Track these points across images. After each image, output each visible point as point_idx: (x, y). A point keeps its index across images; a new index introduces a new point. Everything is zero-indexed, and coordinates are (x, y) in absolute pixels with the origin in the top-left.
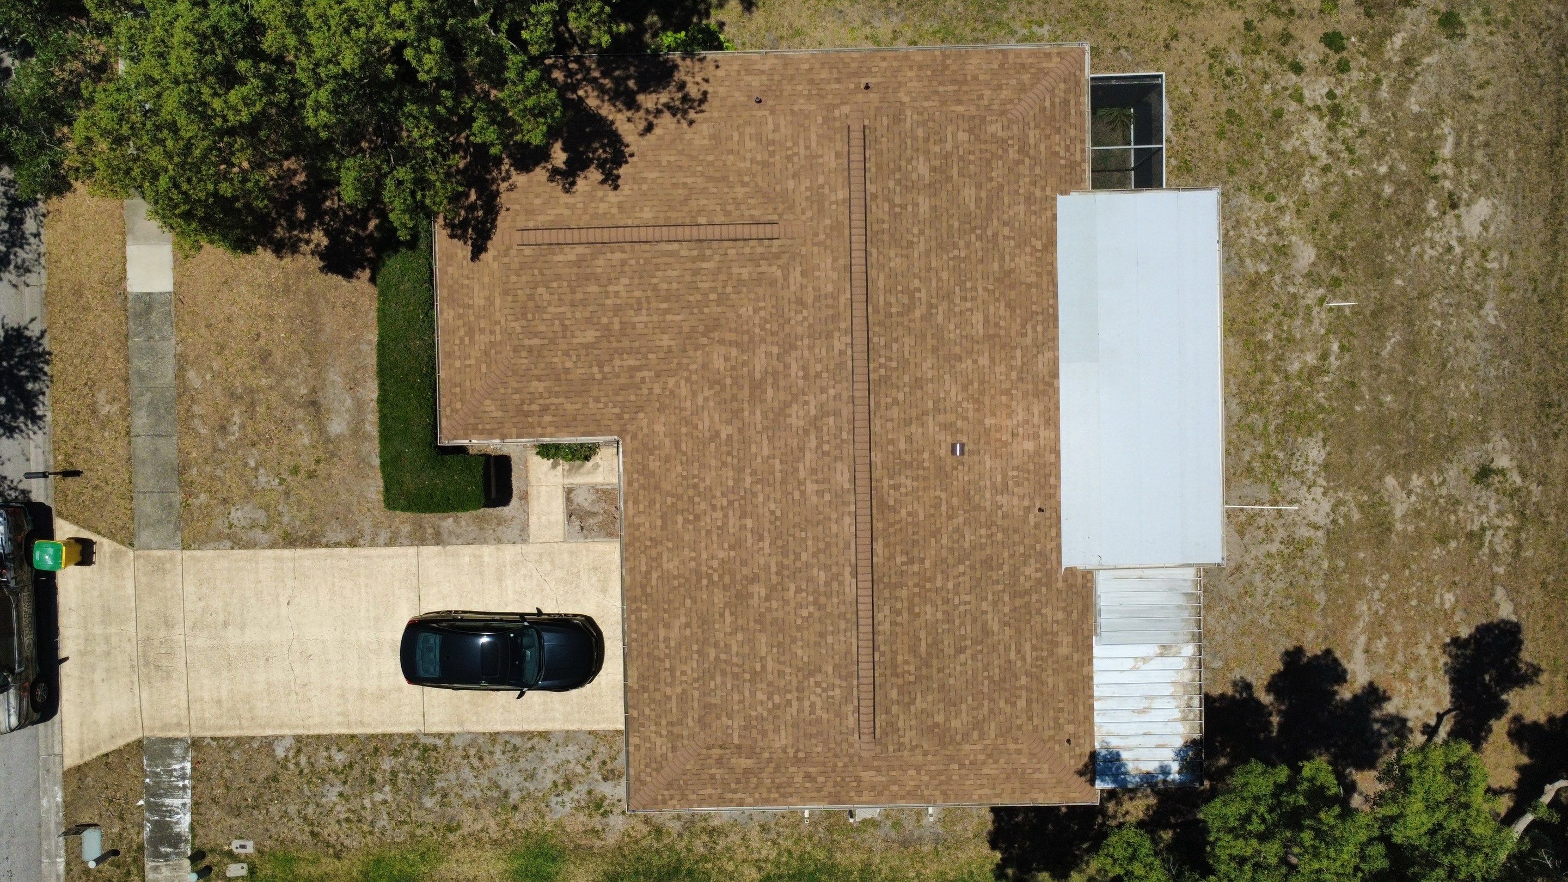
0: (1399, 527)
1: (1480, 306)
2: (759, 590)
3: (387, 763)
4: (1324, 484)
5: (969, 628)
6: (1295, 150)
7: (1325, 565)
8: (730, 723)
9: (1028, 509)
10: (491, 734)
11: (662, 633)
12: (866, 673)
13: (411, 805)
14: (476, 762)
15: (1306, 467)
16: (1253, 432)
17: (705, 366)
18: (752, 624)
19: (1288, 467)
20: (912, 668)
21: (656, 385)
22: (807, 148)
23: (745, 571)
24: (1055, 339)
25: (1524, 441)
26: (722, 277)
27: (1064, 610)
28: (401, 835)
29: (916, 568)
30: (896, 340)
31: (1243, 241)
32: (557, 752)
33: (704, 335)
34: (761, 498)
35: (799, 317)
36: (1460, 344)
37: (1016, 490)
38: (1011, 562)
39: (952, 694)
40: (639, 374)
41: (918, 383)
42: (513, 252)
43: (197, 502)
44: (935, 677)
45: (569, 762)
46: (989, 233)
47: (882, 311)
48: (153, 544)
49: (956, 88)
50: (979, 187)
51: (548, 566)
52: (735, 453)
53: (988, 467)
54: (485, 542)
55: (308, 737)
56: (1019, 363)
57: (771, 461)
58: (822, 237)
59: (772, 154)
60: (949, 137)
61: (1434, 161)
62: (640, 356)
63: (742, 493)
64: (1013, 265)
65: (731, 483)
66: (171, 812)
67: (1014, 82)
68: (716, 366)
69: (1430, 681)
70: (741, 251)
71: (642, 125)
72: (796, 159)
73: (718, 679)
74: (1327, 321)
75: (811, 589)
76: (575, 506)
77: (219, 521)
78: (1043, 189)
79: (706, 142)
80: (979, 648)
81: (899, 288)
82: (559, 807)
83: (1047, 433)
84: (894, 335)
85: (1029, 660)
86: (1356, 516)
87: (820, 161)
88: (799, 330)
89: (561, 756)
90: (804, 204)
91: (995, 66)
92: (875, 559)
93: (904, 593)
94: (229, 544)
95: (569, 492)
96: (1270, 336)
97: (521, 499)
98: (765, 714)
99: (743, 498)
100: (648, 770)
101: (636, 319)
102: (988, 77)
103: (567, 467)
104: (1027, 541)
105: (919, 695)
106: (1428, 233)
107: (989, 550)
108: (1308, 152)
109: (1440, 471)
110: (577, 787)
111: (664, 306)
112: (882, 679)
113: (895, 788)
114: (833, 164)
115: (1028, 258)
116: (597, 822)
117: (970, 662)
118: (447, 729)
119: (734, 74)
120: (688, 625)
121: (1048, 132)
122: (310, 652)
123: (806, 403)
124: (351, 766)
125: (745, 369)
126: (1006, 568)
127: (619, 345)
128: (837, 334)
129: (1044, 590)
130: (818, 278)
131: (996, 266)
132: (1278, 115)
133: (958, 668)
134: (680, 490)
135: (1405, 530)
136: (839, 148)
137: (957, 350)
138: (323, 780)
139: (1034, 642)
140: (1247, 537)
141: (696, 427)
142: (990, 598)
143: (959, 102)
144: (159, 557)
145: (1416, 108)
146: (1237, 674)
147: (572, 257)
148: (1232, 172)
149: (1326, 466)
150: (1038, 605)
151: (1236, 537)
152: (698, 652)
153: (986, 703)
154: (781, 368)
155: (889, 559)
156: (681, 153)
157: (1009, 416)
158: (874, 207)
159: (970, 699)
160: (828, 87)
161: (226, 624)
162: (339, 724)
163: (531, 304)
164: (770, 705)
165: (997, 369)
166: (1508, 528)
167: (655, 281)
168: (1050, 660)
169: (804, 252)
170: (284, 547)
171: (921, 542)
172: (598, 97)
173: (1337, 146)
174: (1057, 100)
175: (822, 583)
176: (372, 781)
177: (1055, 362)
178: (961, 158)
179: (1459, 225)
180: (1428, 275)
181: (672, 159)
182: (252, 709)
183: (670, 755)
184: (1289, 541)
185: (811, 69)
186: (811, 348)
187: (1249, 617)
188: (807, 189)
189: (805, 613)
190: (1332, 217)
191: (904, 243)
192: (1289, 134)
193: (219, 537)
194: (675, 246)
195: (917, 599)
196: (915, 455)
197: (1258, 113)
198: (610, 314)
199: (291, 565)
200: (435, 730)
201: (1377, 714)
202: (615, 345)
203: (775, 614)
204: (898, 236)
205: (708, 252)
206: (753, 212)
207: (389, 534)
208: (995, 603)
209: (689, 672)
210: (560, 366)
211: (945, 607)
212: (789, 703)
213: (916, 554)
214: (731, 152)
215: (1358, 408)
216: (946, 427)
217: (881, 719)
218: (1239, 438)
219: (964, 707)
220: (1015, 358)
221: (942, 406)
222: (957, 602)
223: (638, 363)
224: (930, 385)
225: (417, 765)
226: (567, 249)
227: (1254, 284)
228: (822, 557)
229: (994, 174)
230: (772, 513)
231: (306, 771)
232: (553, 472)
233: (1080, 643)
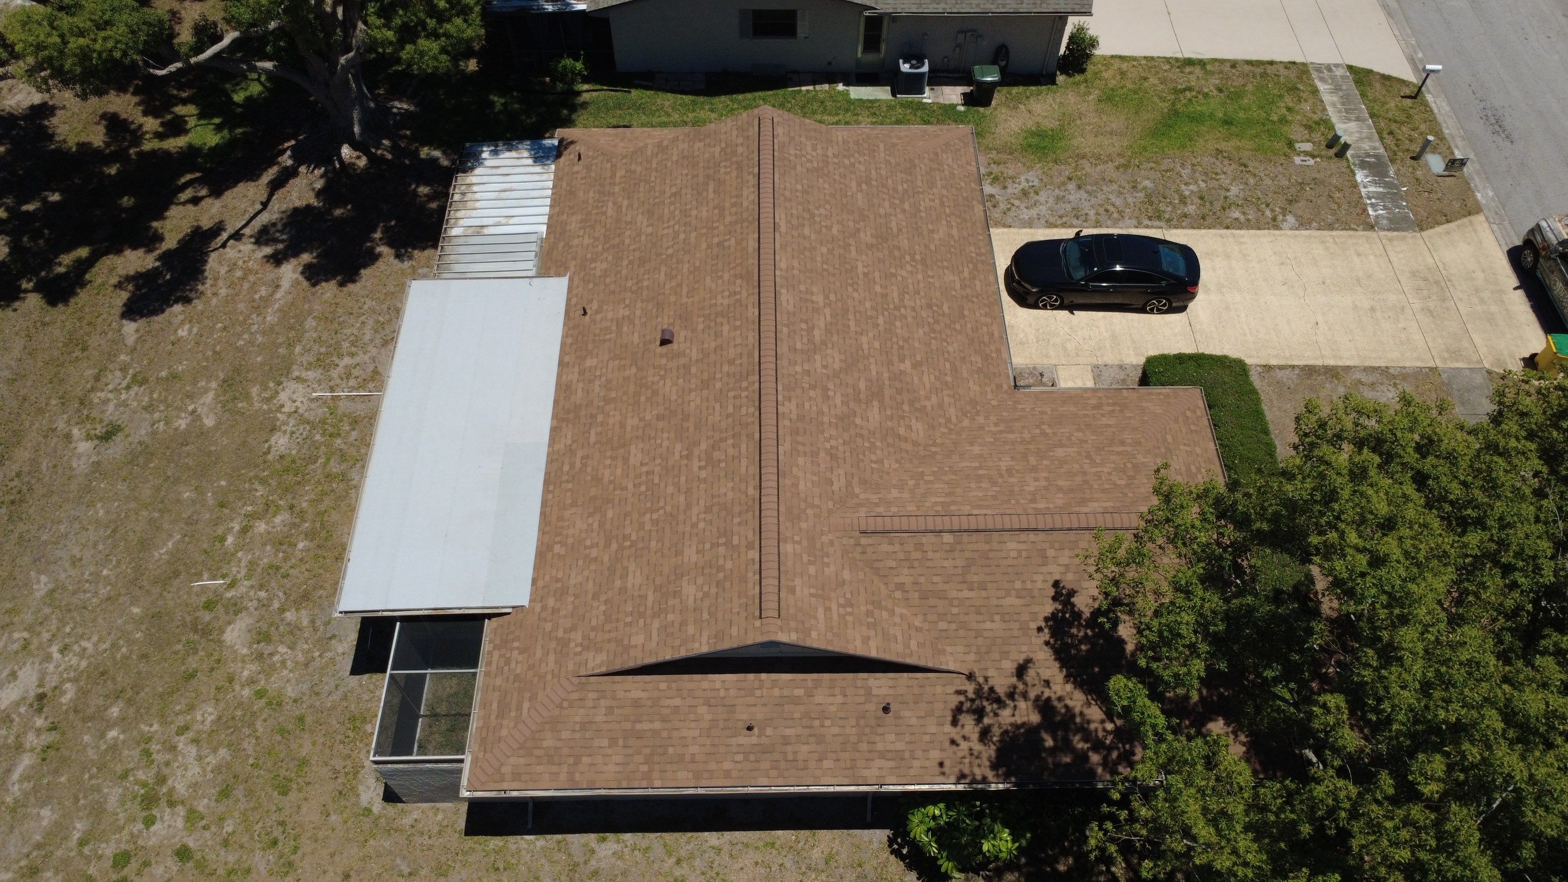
0: (214, 385)
1: (51, 592)
2: (866, 238)
3: (1191, 209)
4: (279, 415)
5: (666, 211)
6: (215, 750)
7: (298, 349)
9: (598, 311)
10: (1101, 227)
12: (766, 160)
13: (1163, 182)
15: (294, 429)
16: (342, 456)
17: (932, 427)
18: (872, 217)
19: (313, 428)
20: (723, 171)
21: (982, 421)
22: (828, 609)
23: (880, 255)
24: (551, 460)
25: (55, 466)
26: (920, 491)
27: (571, 247)
28: (1166, 164)
29: (716, 240)
30: (728, 416)
31: (306, 647)
34: (868, 305)
35: (833, 443)
36: (89, 554)
37: (609, 324)
38: (619, 268)
39: (686, 163)
40: (1001, 428)
41: (705, 384)
44: (701, 170)
45: (1027, 208)
46: (614, 546)
48: (1468, 373)
49: (638, 726)
50: (623, 590)
51: (1068, 345)
52: (895, 347)
53: (636, 335)
55: (1269, 229)
56: (593, 431)
57: (859, 330)
58: (810, 511)
59: (869, 614)
61: (45, 750)
62: (1003, 440)
63: (886, 313)
64: (590, 520)
65: (898, 324)
66: (1375, 183)
67: (565, 735)
68: (920, 424)
69: (223, 270)
71: (1031, 674)
72: (842, 601)
73: (900, 188)
74: (232, 565)
75: (817, 226)
78: (544, 608)
79: (949, 649)
80: (657, 201)
81: (723, 465)
82: (1031, 179)
83: (570, 377)
84: (730, 420)
85: (610, 204)
86: (255, 391)
87: (813, 591)
88: (833, 432)
90: (831, 550)
91: (586, 760)
92: (756, 236)
94: (1392, 371)
99: (886, 310)
101: (1012, 463)
102: (596, 743)
104: (602, 287)
105: (717, 155)
106: (84, 664)
107: (642, 271)
108: (199, 749)
109: (154, 433)
110: (1017, 191)
111: (982, 472)
112: (751, 157)
114: (798, 582)
115: (571, 532)
116: (995, 169)
117: (667, 188)
119: (919, 753)
120: (931, 231)
121: (530, 673)
122: (1285, 287)
123: (824, 367)
124: (1224, 208)
125: (889, 413)
126: (625, 262)
127: (1027, 446)
128: (794, 417)
129: (589, 256)
130: (814, 474)
131: (610, 514)
132: (225, 793)
134: (948, 332)
135: (208, 381)
136: (791, 597)
137: (661, 424)
138: (1246, 200)
139: (603, 217)
140: (371, 368)
141: (937, 378)
142: (643, 238)
143: (636, 703)
144: (1457, 361)
145: (45, 811)
146: (407, 264)
148: (301, 719)
149: (273, 430)
151: (380, 369)
152: (920, 211)
153: (654, 166)
154: (852, 404)
155: (742, 239)
156: (979, 633)
157: (609, 382)
158: (750, 535)
159: (669, 165)
160: (799, 730)
161: (1373, 309)
162: (1242, 236)
164: (852, 159)
165: (618, 418)
166: (102, 390)
167: (996, 489)
168: (590, 209)
169: (830, 504)
170: (1335, 367)
171: (709, 260)
172: (1089, 722)
173: (159, 758)
174: (513, 714)
175: (807, 227)
177: (553, 442)
178: (642, 615)
179: (43, 676)
181: (988, 625)
182: (1327, 249)
184: (329, 367)
185: (820, 760)
186: (821, 413)
187: (385, 307)
188: (828, 565)
190: (192, 676)
191: (716, 509)
192: (218, 770)
193: (1403, 377)
195: (716, 218)
196: (712, 324)
197: (250, 794)
198: (1041, 467)
199: (1324, 352)
200: (1153, 231)
201: (280, 246)
202: (1031, 447)
203: (850, 217)
204: (723, 513)
206: (891, 548)
208: (639, 234)
209: (927, 200)
210: (1088, 433)
211: (688, 220)
212: (835, 156)
213: (715, 250)
214: (919, 630)
215: (223, 483)
218: (357, 450)
219: (675, 158)
220: (597, 434)
221: (682, 371)
222: (677, 226)
223: (1004, 435)
224: (693, 386)
225: (1164, 208)
226: (1100, 510)
227: (306, 597)
228: (807, 245)
229: (603, 608)
230: (856, 290)
231: (1264, 206)
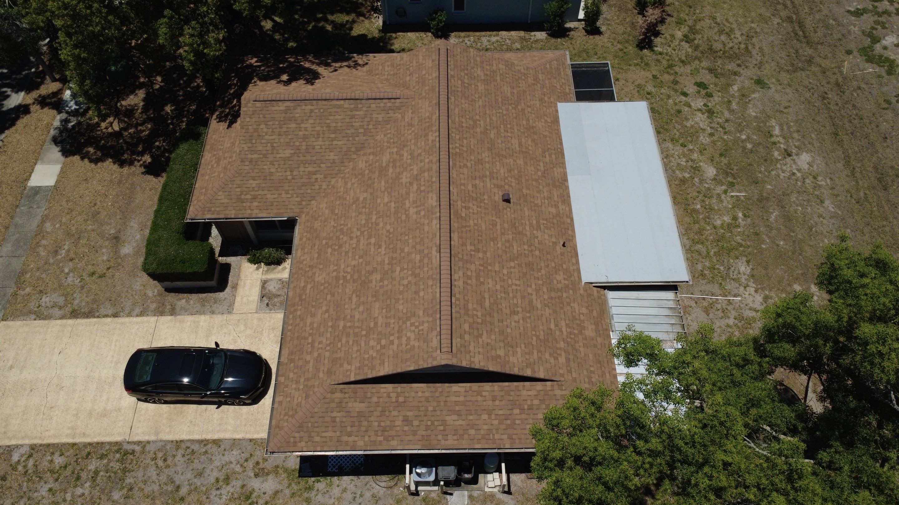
1: (822, 202)
2: (376, 276)
3: (92, 466)
4: (754, 286)
5: (519, 301)
6: (692, 126)
8: (349, 367)
9: (555, 243)
10: (177, 442)
11: (309, 321)
12: (446, 309)
13: (102, 496)
14: (160, 463)
15: (739, 276)
16: (700, 254)
17: (354, 169)
18: (370, 298)
19: (728, 275)
20: (479, 314)
21: (324, 184)
22: (418, 62)
23: (368, 268)
24: (563, 163)
26: (367, 119)
27: (587, 308)
29: (481, 255)
31: (673, 163)
32: (223, 455)
33: (355, 153)
34: (381, 225)
35: (410, 132)
36: (816, 219)
37: (546, 231)
38: (547, 269)
39: (510, 339)
40: (314, 177)
41: (480, 162)
42: (250, 105)
43: (22, 293)
44: (496, 324)
45: (231, 463)
46: (520, 108)
47: (457, 124)
50: (512, 88)
52: (367, 206)
53: (527, 213)
54: (204, 313)
55: (41, 445)
56: (542, 168)
57: (389, 204)
58: (424, 94)
60: (494, 65)
61: (771, 136)
62: (315, 165)
63: (370, 225)
64: (534, 125)
65: (363, 222)
67: (529, 59)
68: (360, 166)
70: (378, 105)
71: (331, 70)
72: (411, 68)
73: (344, 340)
74: (731, 202)
75: (410, 267)
76: (267, 291)
77: (33, 304)
78: (549, 98)
79: (364, 74)
80: (528, 315)
81: (468, 117)
82: (217, 499)
83: (564, 207)
84: (465, 136)
85: (565, 333)
87: (424, 65)
88: (409, 137)
89: (226, 458)
90: (414, 85)
92: (452, 243)
93: (473, 267)
94: (34, 317)
95: (264, 283)
96: (699, 206)
97: (233, 288)
98: (374, 355)
99: (370, 228)
100: (286, 418)
101: (315, 144)
103: (265, 269)
104: (556, 260)
105: (485, 333)
106: (779, 166)
107: (530, 259)
108: (699, 127)
110: (234, 483)
111: (333, 136)
112: (458, 315)
113: (472, 432)
114: (430, 65)
115: (543, 124)
117: (521, 322)
118: (146, 438)
120: (327, 311)
121: (549, 77)
122: (63, 385)
123: (412, 170)
124: (65, 467)
125: (377, 164)
127: (304, 158)
128: (430, 133)
129: (571, 292)
130: (421, 112)
131: (524, 122)
132: (679, 111)
133: (513, 324)
134: (331, 235)
136: (434, 57)
137: (503, 153)
138: (41, 478)
139: (567, 322)
141: (345, 199)
142: (533, 286)
145: (754, 114)
147: (283, 108)
149: (753, 276)
150: (568, 300)
152: (332, 327)
153: (535, 352)
154: (398, 158)
155: (462, 245)
156: (350, 76)
157: (539, 191)
158: (452, 81)
159: (523, 346)
161: (11, 368)
162: (67, 436)
163: (255, 134)
164: (379, 347)
165: (529, 168)
167: (328, 121)
168: (580, 337)
169: (413, 103)
170: (70, 318)
171: (484, 242)
172: (311, 64)
173: (715, 125)
174: (553, 67)
175: (417, 261)
176: (78, 478)
177: (565, 174)
178: (501, 75)
179: (795, 163)
180: (786, 186)
181: (346, 78)
182: (7, 426)
183: (303, 402)
184: (740, 318)
188: (417, 78)
189: (405, 282)
190: (721, 155)
191: (470, 99)
192: (687, 119)
193: (30, 312)
194: (342, 102)
195: (482, 273)
198: (301, 140)
199: (70, 329)
200: (136, 439)
202: (302, 158)
203: (385, 288)
204: (466, 95)
205: (360, 106)
206: (386, 90)
207: (141, 310)
208: (537, 291)
209: (324, 341)
210: (267, 171)
211: (502, 283)
212: (392, 342)
213: (480, 247)
215: (764, 246)
216: (498, 186)
217: (457, 341)
218: (692, 256)
219: (519, 350)
220: (540, 166)
221: (495, 175)
222: (510, 282)
223: (314, 170)
224: (487, 164)
225: (116, 466)
226: (280, 103)
227: (683, 182)
228: (418, 247)
229: (521, 85)
230: (388, 231)
231: (30, 471)
232: (257, 272)
233: (601, 332)
